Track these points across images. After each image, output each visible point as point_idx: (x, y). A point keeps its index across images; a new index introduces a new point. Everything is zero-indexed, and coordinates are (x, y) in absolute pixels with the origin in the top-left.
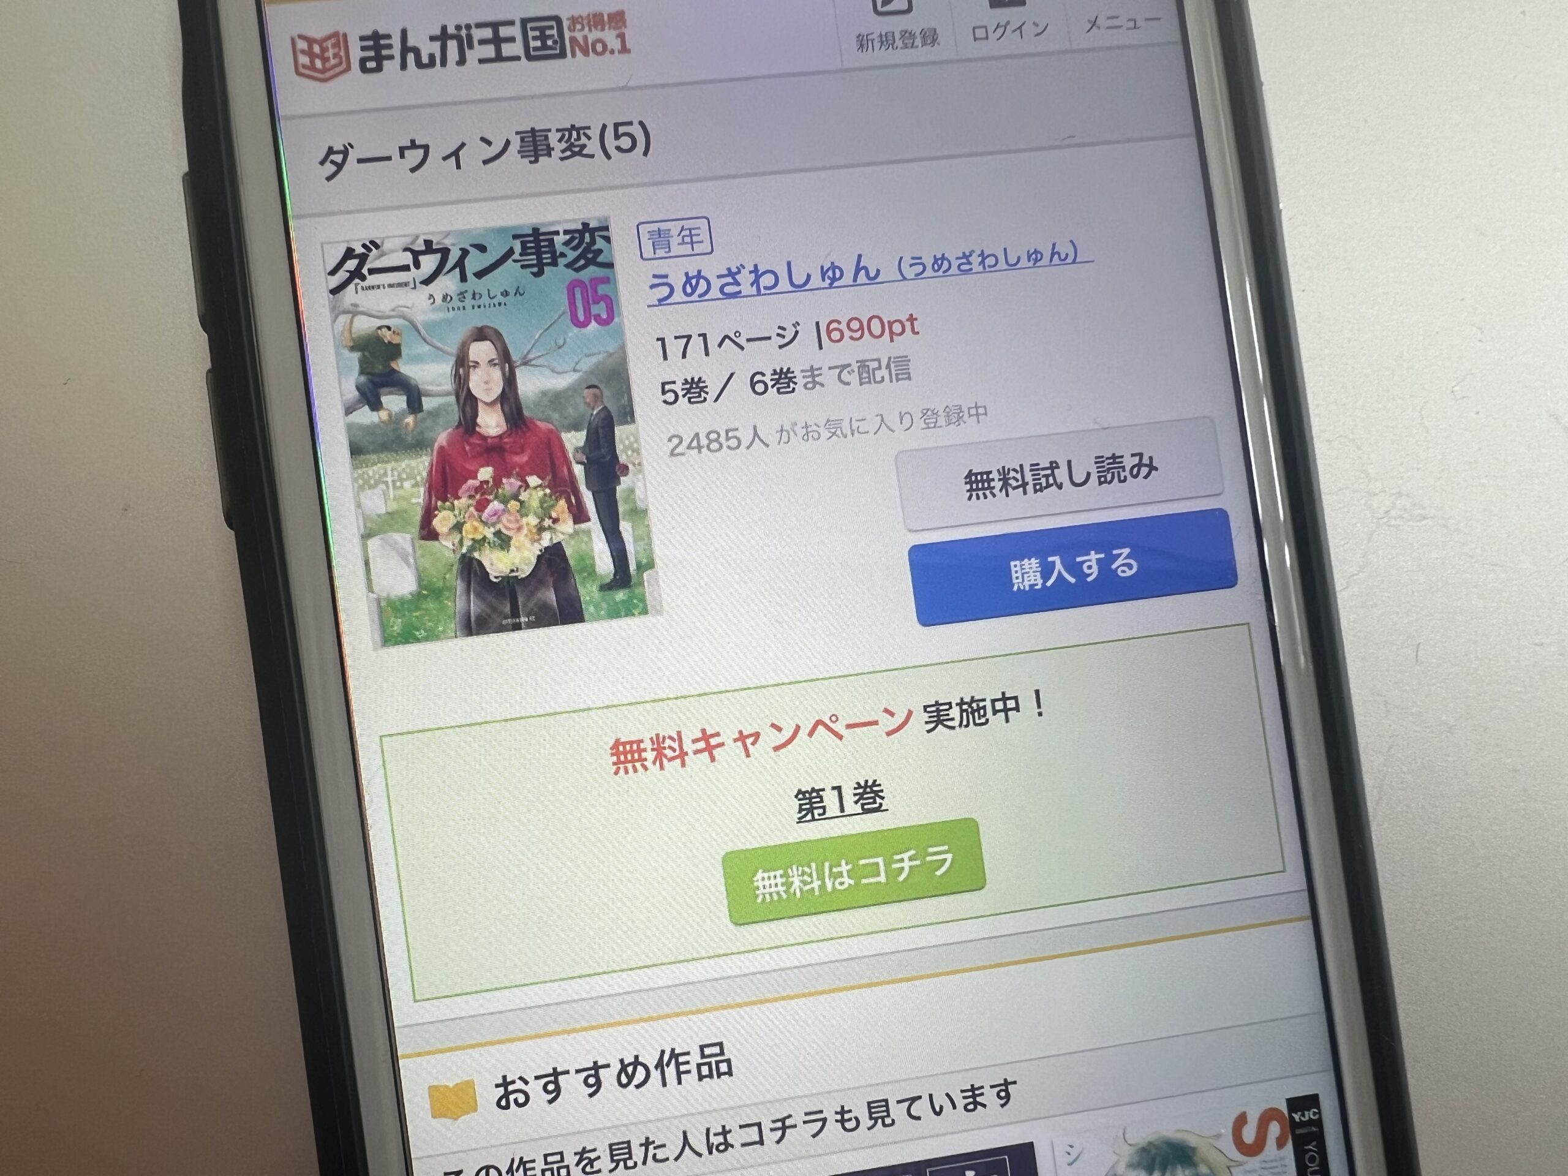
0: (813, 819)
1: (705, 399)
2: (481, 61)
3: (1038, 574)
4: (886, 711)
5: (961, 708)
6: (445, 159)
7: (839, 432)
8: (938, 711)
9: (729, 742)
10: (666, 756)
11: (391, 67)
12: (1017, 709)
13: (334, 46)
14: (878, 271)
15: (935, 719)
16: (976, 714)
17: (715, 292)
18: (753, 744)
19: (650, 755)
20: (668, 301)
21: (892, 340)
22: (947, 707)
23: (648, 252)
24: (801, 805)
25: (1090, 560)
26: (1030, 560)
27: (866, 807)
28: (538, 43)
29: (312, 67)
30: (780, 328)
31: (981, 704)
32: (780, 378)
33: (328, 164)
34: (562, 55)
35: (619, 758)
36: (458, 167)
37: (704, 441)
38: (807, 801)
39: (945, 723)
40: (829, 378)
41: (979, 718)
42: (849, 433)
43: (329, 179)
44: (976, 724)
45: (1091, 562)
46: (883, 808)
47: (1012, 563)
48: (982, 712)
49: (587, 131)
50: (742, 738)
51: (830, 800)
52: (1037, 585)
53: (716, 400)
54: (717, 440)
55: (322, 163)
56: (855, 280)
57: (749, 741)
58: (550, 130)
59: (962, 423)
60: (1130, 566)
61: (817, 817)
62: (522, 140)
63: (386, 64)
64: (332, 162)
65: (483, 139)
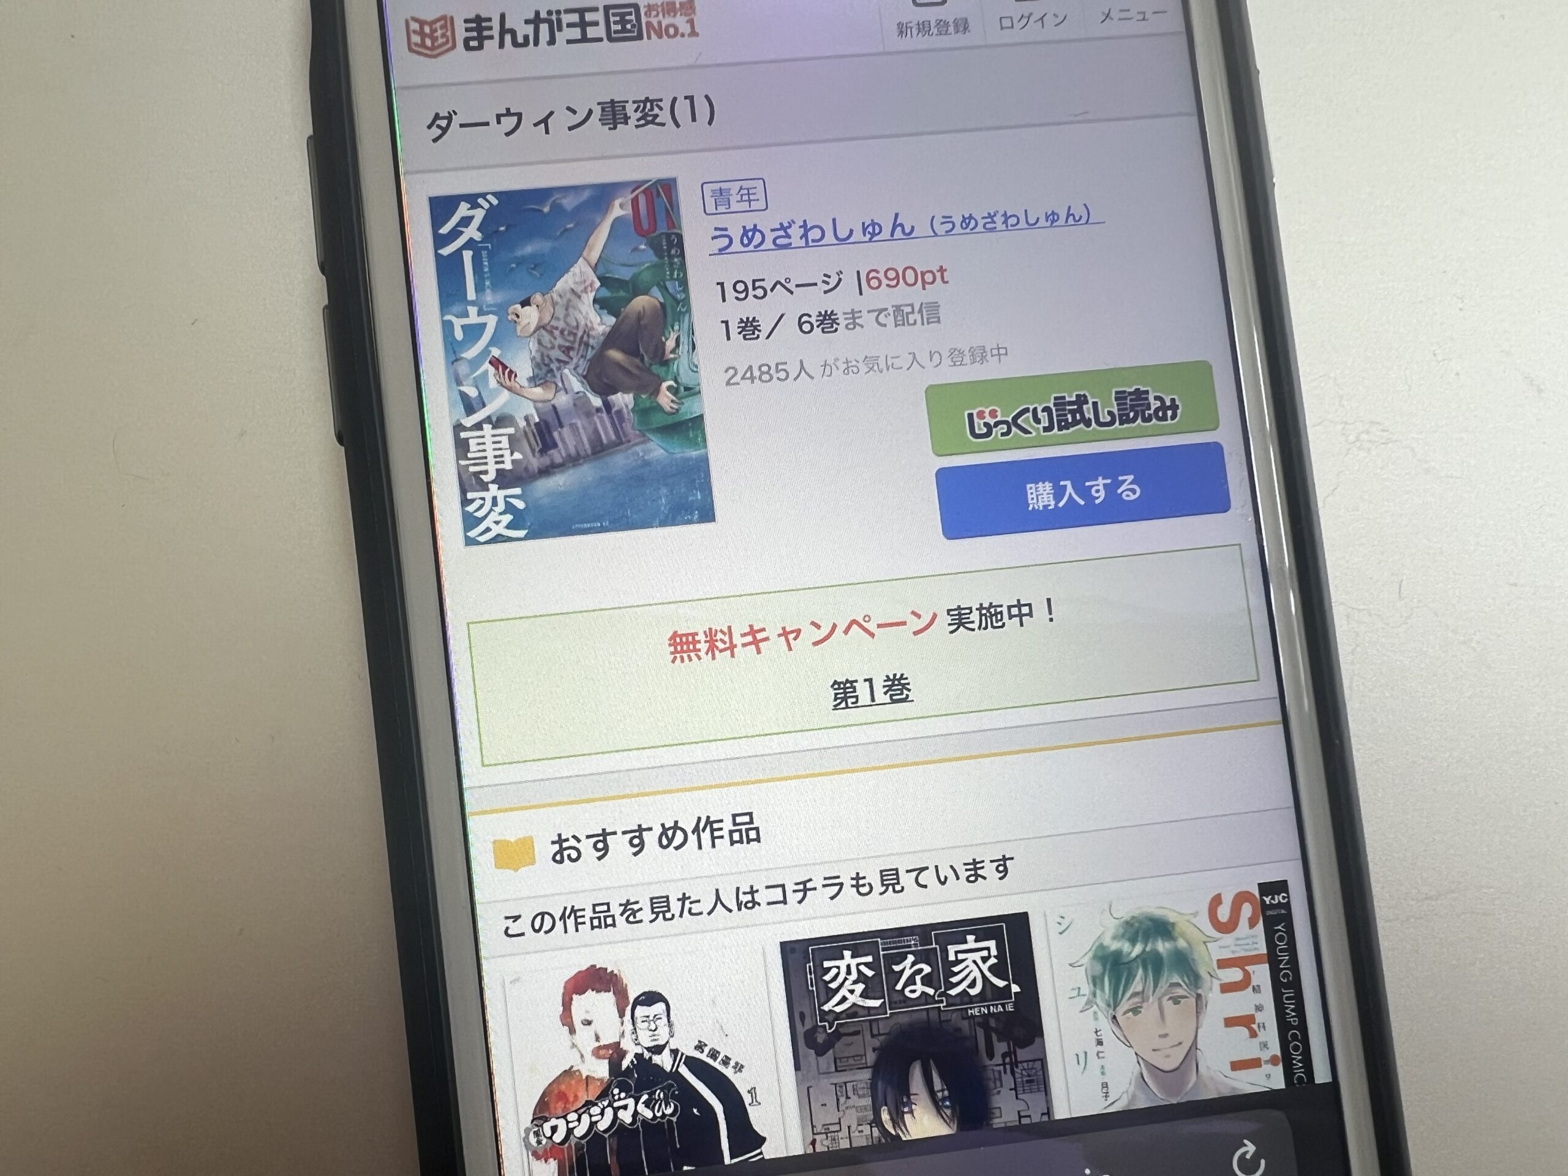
0: (847, 707)
1: (758, 337)
2: (569, 42)
3: (1051, 496)
4: (913, 613)
5: (980, 613)
6: (536, 125)
7: (876, 367)
8: (960, 614)
9: (773, 637)
10: (717, 648)
11: (491, 45)
12: (1030, 614)
13: (442, 27)
14: (913, 228)
15: (957, 621)
16: (994, 618)
17: (768, 244)
18: (795, 639)
19: (703, 647)
20: (727, 251)
21: (924, 288)
22: (968, 611)
23: (711, 208)
24: (836, 694)
25: (1098, 485)
26: (1044, 483)
27: (894, 698)
28: (619, 27)
29: (423, 45)
30: (825, 275)
31: (999, 610)
32: (825, 319)
33: (434, 128)
34: (640, 37)
35: (676, 648)
36: (547, 132)
37: (756, 373)
38: (842, 691)
39: (967, 625)
40: (867, 319)
41: (997, 622)
42: (885, 369)
43: (435, 140)
44: (993, 627)
45: (1099, 487)
46: (909, 699)
47: (1028, 486)
48: (999, 617)
49: (659, 103)
50: (785, 633)
51: (862, 690)
52: (1049, 505)
53: (768, 337)
54: (768, 373)
55: (429, 127)
56: (892, 235)
57: (791, 637)
58: (627, 102)
59: (985, 361)
60: (1134, 491)
61: (850, 705)
62: (603, 110)
63: (486, 43)
64: (439, 127)
65: (569, 109)
